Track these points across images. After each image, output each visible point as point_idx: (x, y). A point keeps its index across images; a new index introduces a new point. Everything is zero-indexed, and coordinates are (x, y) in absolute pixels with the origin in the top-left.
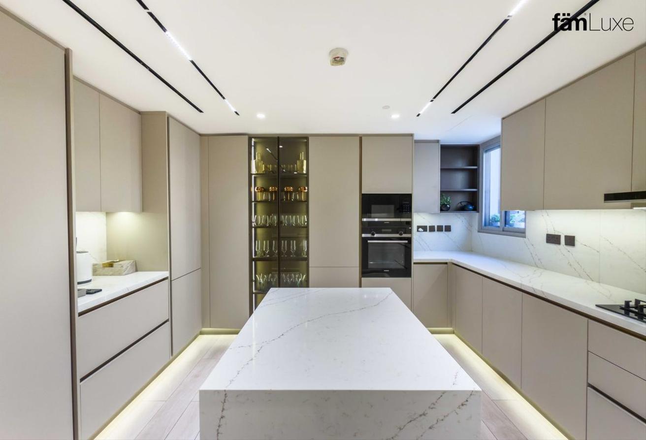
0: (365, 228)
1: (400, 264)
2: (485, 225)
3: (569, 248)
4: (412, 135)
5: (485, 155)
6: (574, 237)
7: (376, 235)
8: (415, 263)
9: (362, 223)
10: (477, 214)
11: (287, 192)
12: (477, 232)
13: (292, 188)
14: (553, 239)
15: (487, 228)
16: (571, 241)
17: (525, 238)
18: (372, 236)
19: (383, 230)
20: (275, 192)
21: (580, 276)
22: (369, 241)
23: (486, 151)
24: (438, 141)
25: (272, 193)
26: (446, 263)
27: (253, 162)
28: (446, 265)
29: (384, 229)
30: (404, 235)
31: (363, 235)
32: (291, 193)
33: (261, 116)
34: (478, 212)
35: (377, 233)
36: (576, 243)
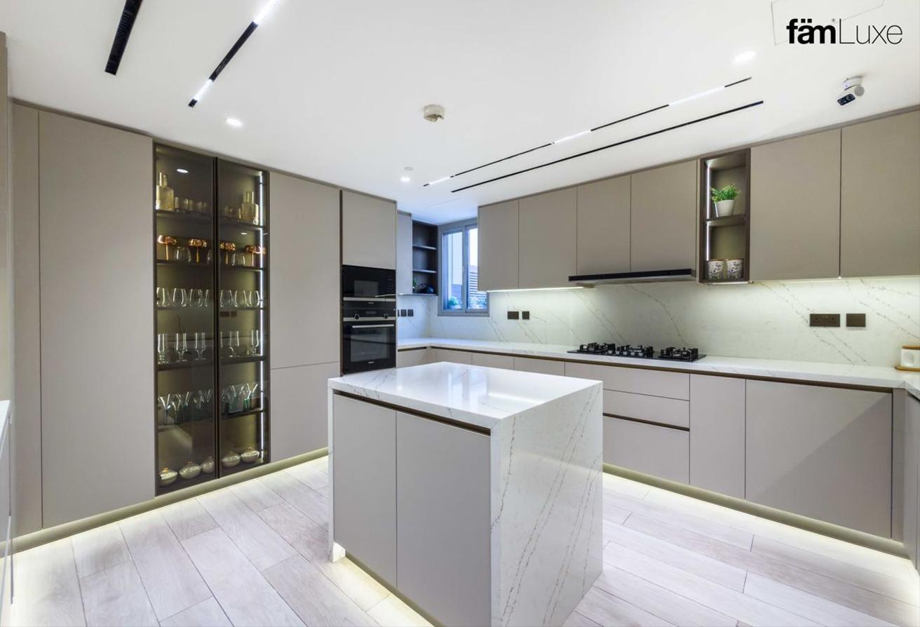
0: (346, 310)
1: (383, 353)
2: (444, 308)
3: (526, 321)
4: (395, 202)
5: (444, 238)
6: (528, 312)
7: (361, 319)
8: (399, 350)
9: (343, 303)
10: (437, 297)
11: (224, 251)
12: (436, 316)
13: (233, 245)
14: (513, 315)
15: (445, 311)
16: (526, 315)
17: (488, 316)
18: (356, 320)
19: (367, 313)
20: (201, 248)
21: (533, 342)
22: (354, 327)
23: (444, 234)
24: (410, 215)
25: (193, 249)
26: (425, 348)
27: (157, 187)
28: (425, 350)
29: (369, 310)
30: (390, 318)
31: (346, 319)
32: (231, 253)
33: (234, 122)
34: (437, 295)
35: (361, 316)
36: (530, 316)
